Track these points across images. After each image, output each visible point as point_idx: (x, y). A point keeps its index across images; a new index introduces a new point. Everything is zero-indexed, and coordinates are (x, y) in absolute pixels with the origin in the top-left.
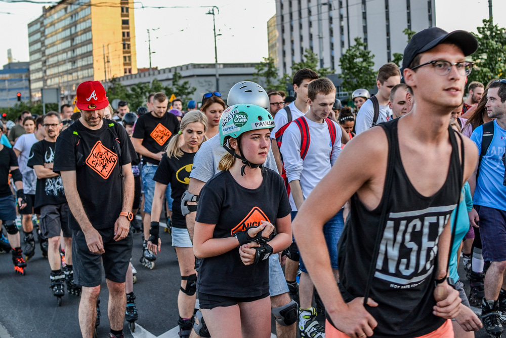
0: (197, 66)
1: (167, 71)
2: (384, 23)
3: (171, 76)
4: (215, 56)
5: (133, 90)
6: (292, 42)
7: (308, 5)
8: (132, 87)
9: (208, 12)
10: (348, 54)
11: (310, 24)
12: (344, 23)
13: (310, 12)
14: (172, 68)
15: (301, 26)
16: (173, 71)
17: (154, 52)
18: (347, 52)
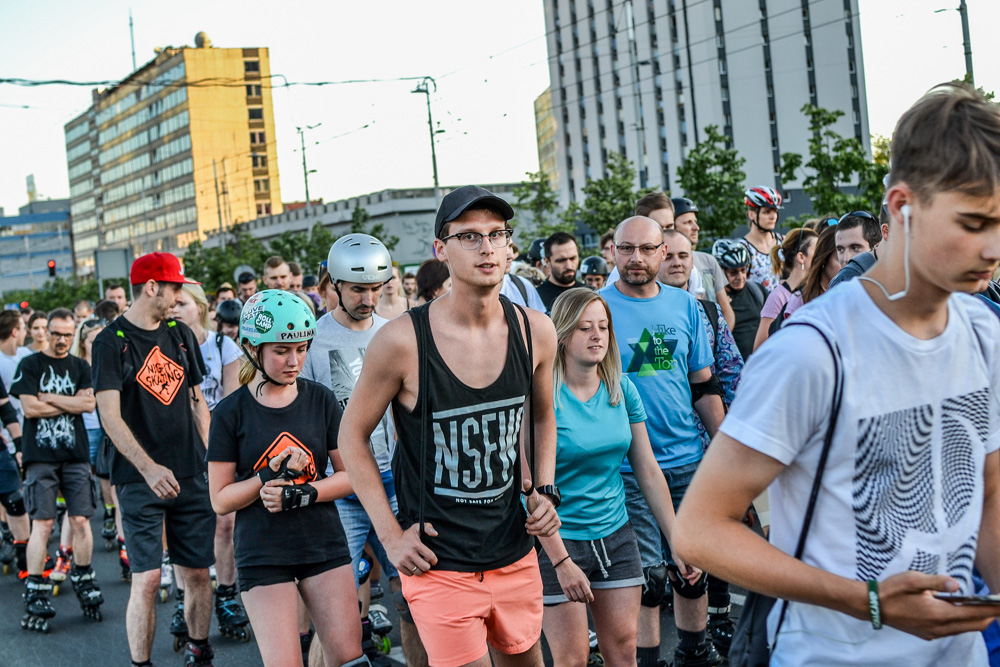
0: (398, 195)
1: (341, 206)
2: (764, 94)
3: (348, 215)
4: (433, 174)
5: (275, 246)
6: (585, 139)
7: (613, 66)
8: (272, 240)
9: (415, 89)
10: (692, 160)
11: (619, 103)
12: (685, 98)
13: (616, 80)
14: (351, 199)
15: (600, 108)
16: (352, 205)
17: (313, 171)
18: (690, 156)
